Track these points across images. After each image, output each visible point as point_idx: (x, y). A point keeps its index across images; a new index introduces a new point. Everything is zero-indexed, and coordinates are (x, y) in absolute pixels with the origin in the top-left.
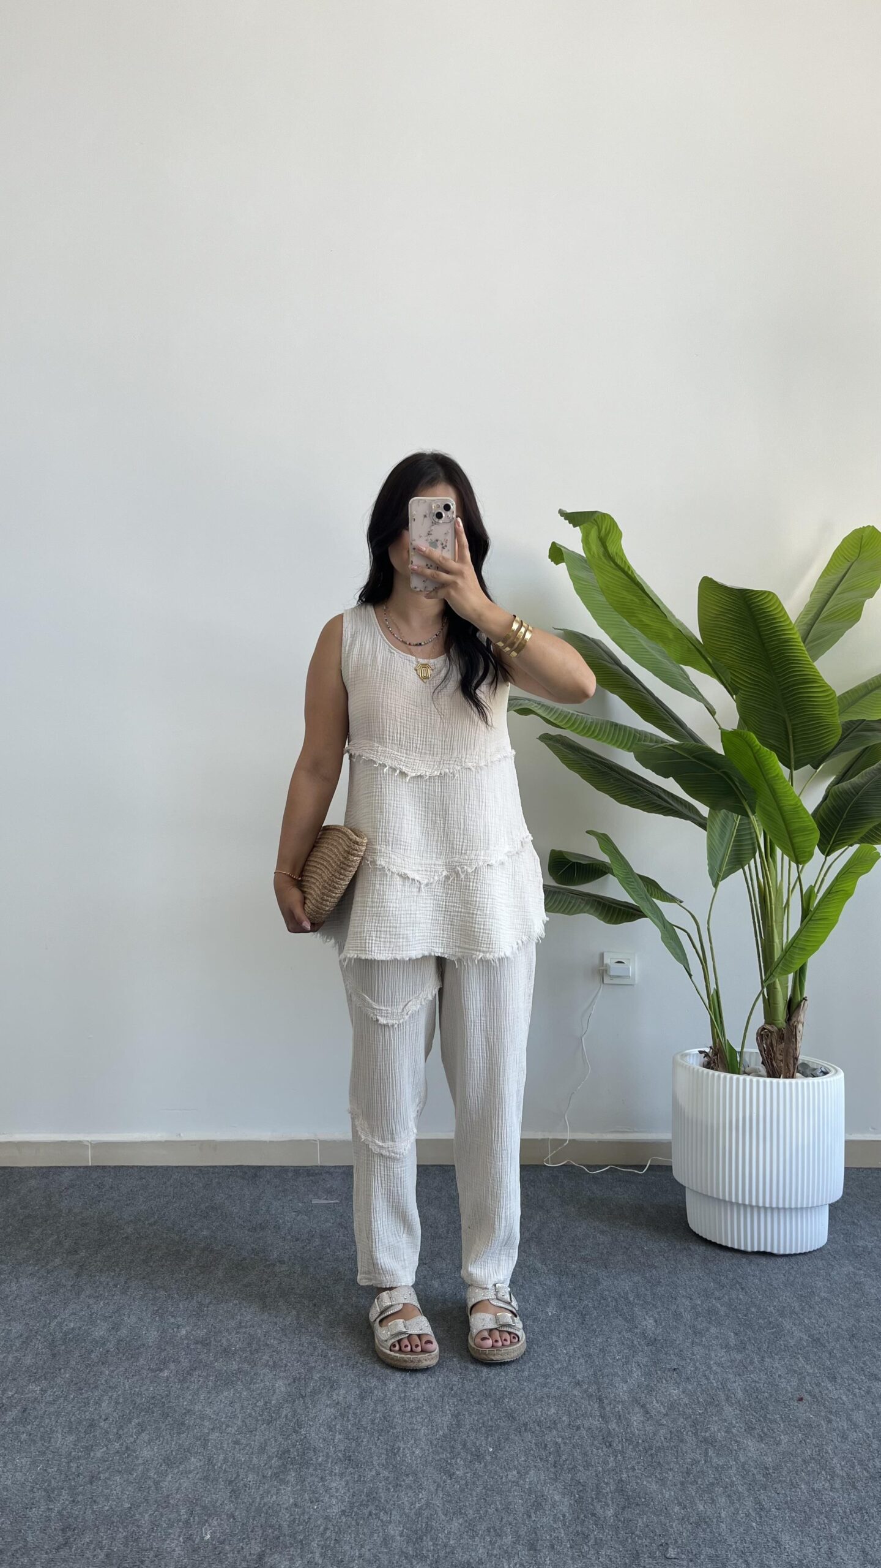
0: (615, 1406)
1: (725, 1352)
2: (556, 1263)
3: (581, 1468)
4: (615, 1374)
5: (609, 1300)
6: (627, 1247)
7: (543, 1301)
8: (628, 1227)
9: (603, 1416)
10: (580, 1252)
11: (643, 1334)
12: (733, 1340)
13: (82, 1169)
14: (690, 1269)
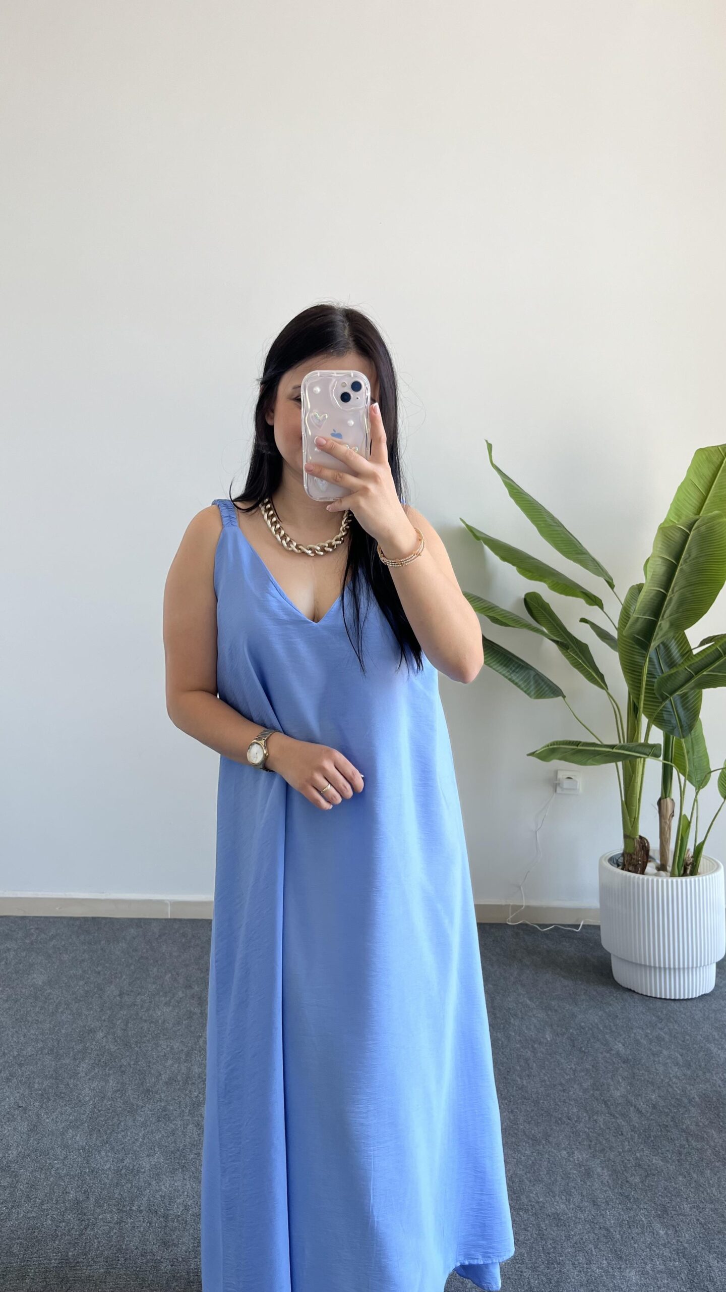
0: (616, 1107)
1: (678, 1068)
2: (540, 1000)
3: (607, 1149)
4: (609, 1085)
5: (587, 1029)
6: (585, 988)
7: (541, 1029)
9: (611, 1115)
10: (554, 992)
11: (618, 1054)
13: (164, 921)
14: (635, 1006)
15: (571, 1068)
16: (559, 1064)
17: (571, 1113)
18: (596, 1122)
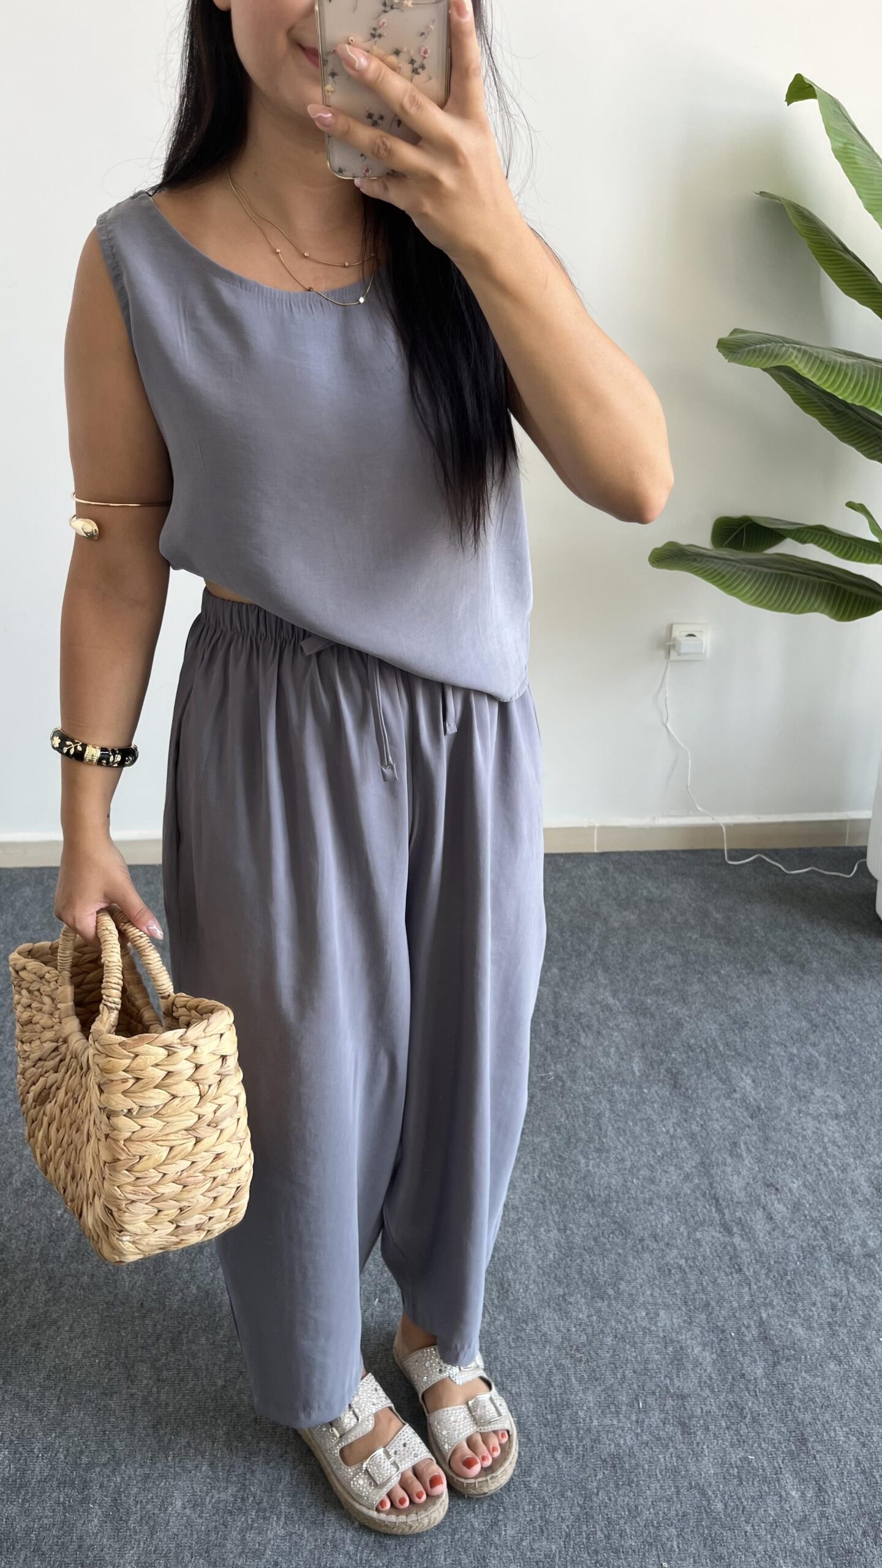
1: (837, 1124)
2: (629, 996)
5: (698, 1050)
6: (701, 969)
7: (626, 1054)
8: (697, 939)
9: (725, 1227)
10: (652, 980)
11: (744, 1099)
12: (842, 1108)
14: (776, 1001)
15: (668, 1132)
16: (649, 1125)
17: (660, 1226)
18: (700, 1245)
